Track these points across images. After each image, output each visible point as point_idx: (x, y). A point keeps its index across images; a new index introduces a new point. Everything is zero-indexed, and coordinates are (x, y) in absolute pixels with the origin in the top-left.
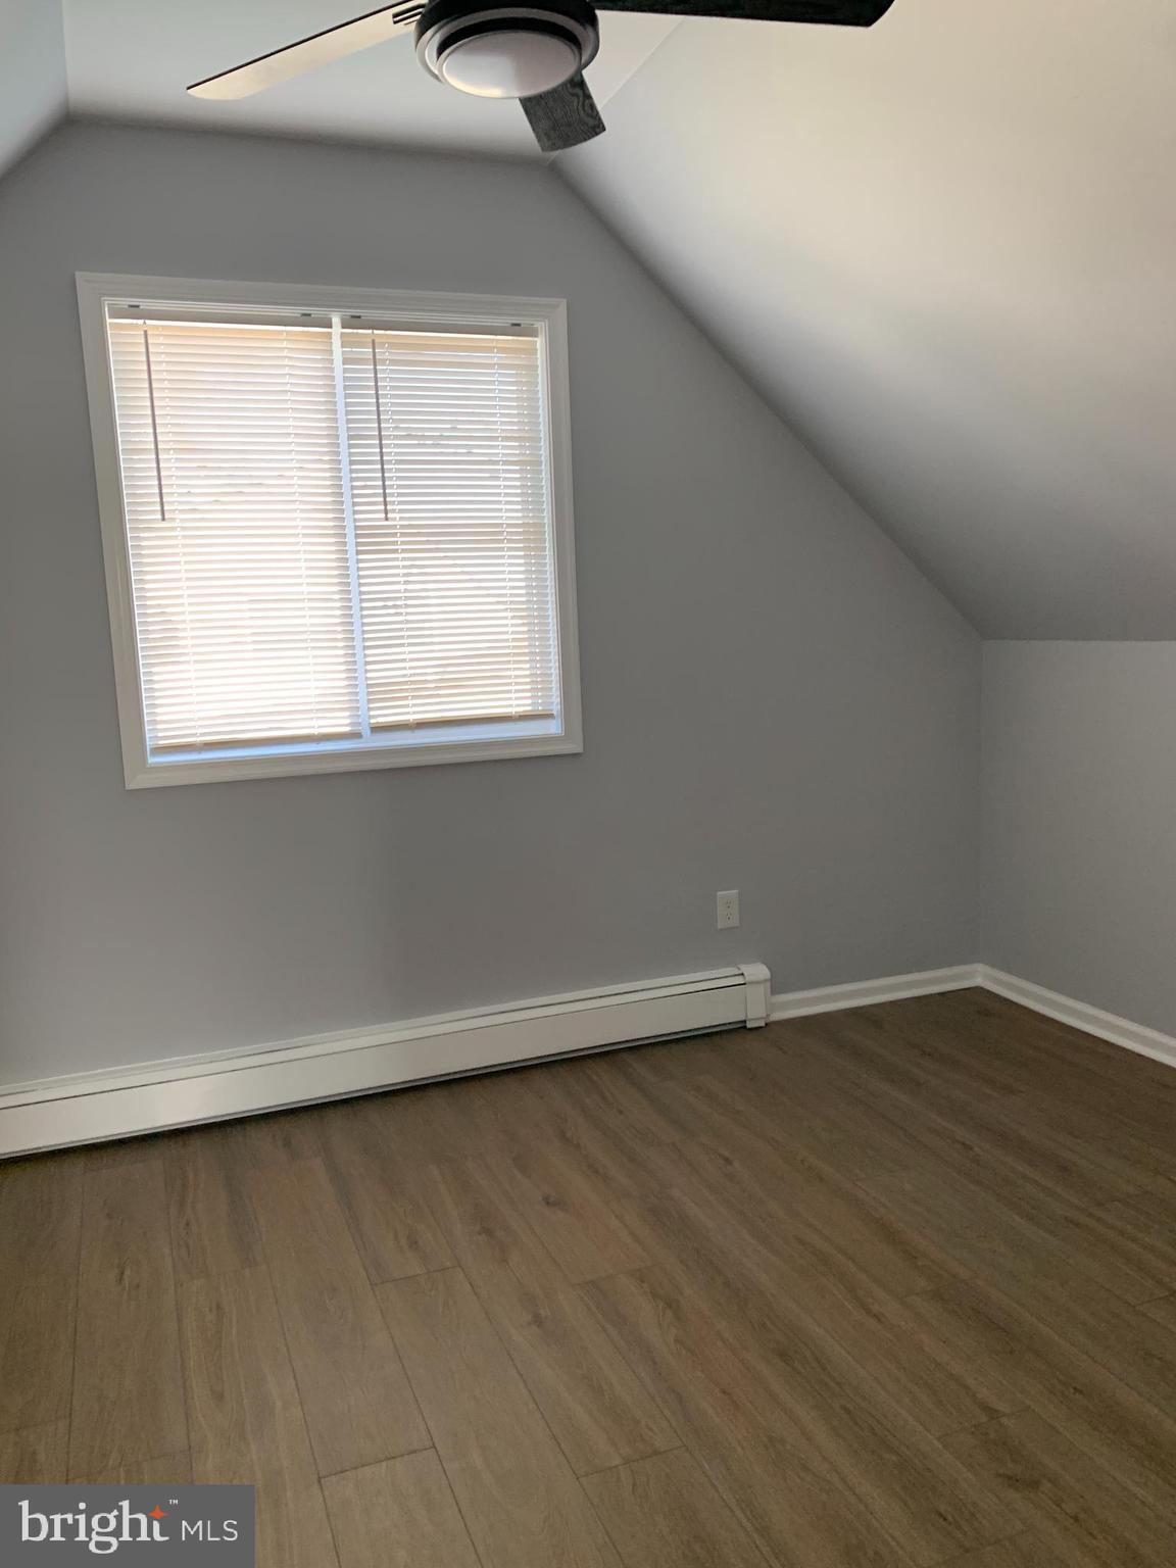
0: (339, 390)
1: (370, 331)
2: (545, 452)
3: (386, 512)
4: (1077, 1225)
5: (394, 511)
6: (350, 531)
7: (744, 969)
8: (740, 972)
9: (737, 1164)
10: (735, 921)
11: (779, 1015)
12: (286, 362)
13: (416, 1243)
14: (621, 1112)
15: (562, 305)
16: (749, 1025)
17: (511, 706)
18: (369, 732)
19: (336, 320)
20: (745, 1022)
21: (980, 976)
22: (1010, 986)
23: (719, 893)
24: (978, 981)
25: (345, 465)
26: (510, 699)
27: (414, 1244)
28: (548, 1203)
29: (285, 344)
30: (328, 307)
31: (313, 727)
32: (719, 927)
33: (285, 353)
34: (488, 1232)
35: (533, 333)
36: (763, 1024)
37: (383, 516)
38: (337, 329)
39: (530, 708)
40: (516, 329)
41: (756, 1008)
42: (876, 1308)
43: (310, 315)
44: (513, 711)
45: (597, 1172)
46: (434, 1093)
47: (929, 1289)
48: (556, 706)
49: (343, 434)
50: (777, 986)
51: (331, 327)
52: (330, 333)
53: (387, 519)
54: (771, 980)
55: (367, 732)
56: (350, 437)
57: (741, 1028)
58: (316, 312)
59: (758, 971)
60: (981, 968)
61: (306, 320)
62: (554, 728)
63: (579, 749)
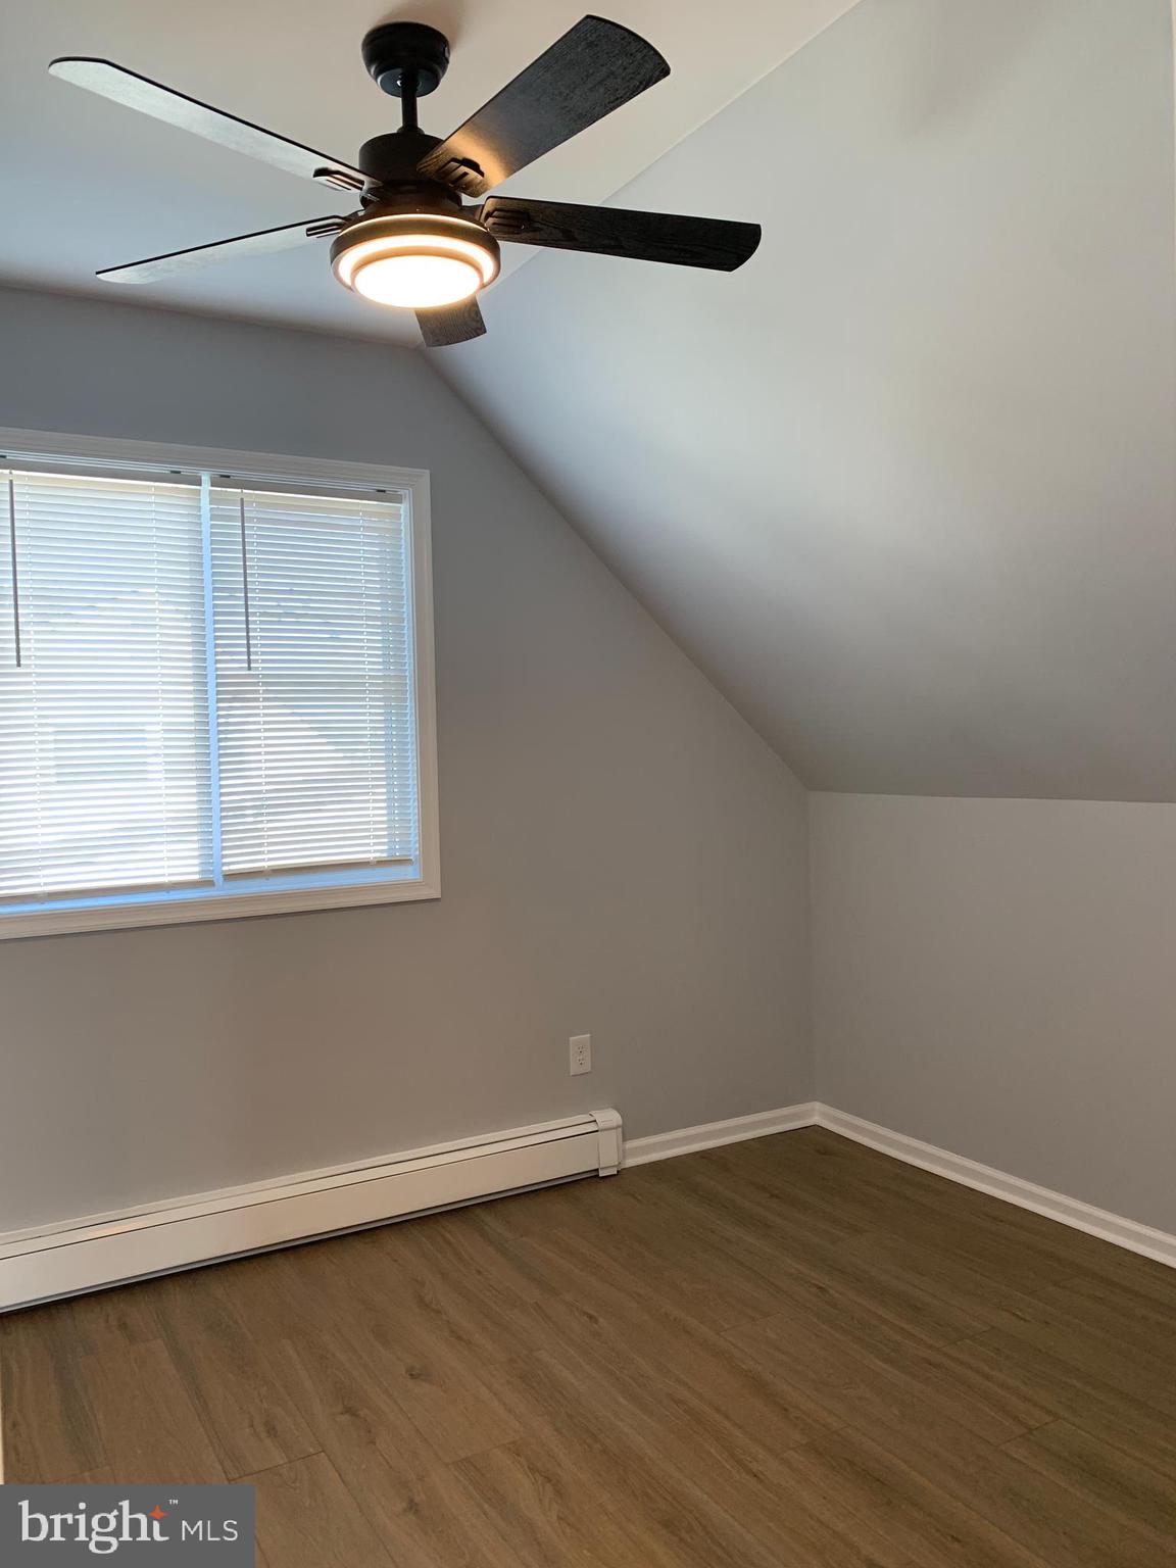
0: (206, 544)
1: (239, 490)
2: (407, 609)
3: (249, 661)
4: (935, 1366)
5: (257, 661)
6: (211, 681)
7: (598, 1115)
8: (592, 1119)
9: (601, 1320)
10: (587, 1067)
11: (631, 1162)
12: (153, 516)
13: (274, 1428)
14: (479, 1272)
15: (425, 477)
16: (602, 1174)
17: (369, 852)
18: (222, 879)
19: (205, 478)
20: (597, 1170)
21: (818, 1114)
22: (847, 1125)
23: (571, 1039)
24: (816, 1120)
25: (209, 616)
26: (369, 844)
27: (272, 1431)
28: (412, 1375)
29: (153, 499)
30: (197, 465)
31: (164, 875)
32: (572, 1074)
33: (153, 508)
34: (350, 1411)
35: (398, 499)
36: (616, 1173)
37: (246, 665)
38: (206, 486)
39: (385, 855)
40: (381, 494)
41: (607, 1157)
42: (755, 1467)
43: (179, 472)
44: (371, 856)
45: (459, 1338)
46: (280, 1260)
47: (804, 1442)
48: (414, 850)
49: (208, 587)
50: (627, 1132)
51: (200, 485)
52: (200, 490)
53: (249, 668)
54: (623, 1126)
55: (219, 880)
56: (215, 590)
57: (593, 1177)
58: (185, 470)
59: (610, 1117)
60: (817, 1105)
61: (175, 477)
62: (410, 874)
63: (436, 894)
